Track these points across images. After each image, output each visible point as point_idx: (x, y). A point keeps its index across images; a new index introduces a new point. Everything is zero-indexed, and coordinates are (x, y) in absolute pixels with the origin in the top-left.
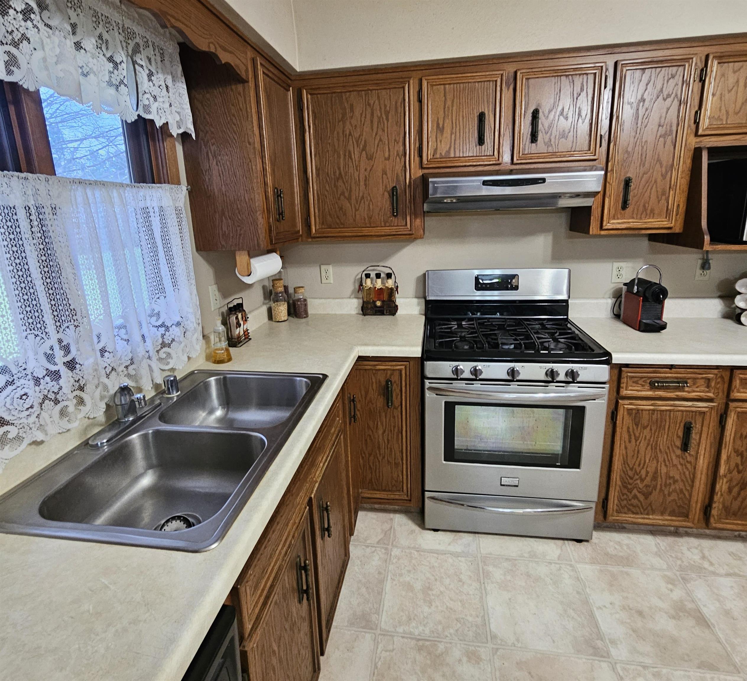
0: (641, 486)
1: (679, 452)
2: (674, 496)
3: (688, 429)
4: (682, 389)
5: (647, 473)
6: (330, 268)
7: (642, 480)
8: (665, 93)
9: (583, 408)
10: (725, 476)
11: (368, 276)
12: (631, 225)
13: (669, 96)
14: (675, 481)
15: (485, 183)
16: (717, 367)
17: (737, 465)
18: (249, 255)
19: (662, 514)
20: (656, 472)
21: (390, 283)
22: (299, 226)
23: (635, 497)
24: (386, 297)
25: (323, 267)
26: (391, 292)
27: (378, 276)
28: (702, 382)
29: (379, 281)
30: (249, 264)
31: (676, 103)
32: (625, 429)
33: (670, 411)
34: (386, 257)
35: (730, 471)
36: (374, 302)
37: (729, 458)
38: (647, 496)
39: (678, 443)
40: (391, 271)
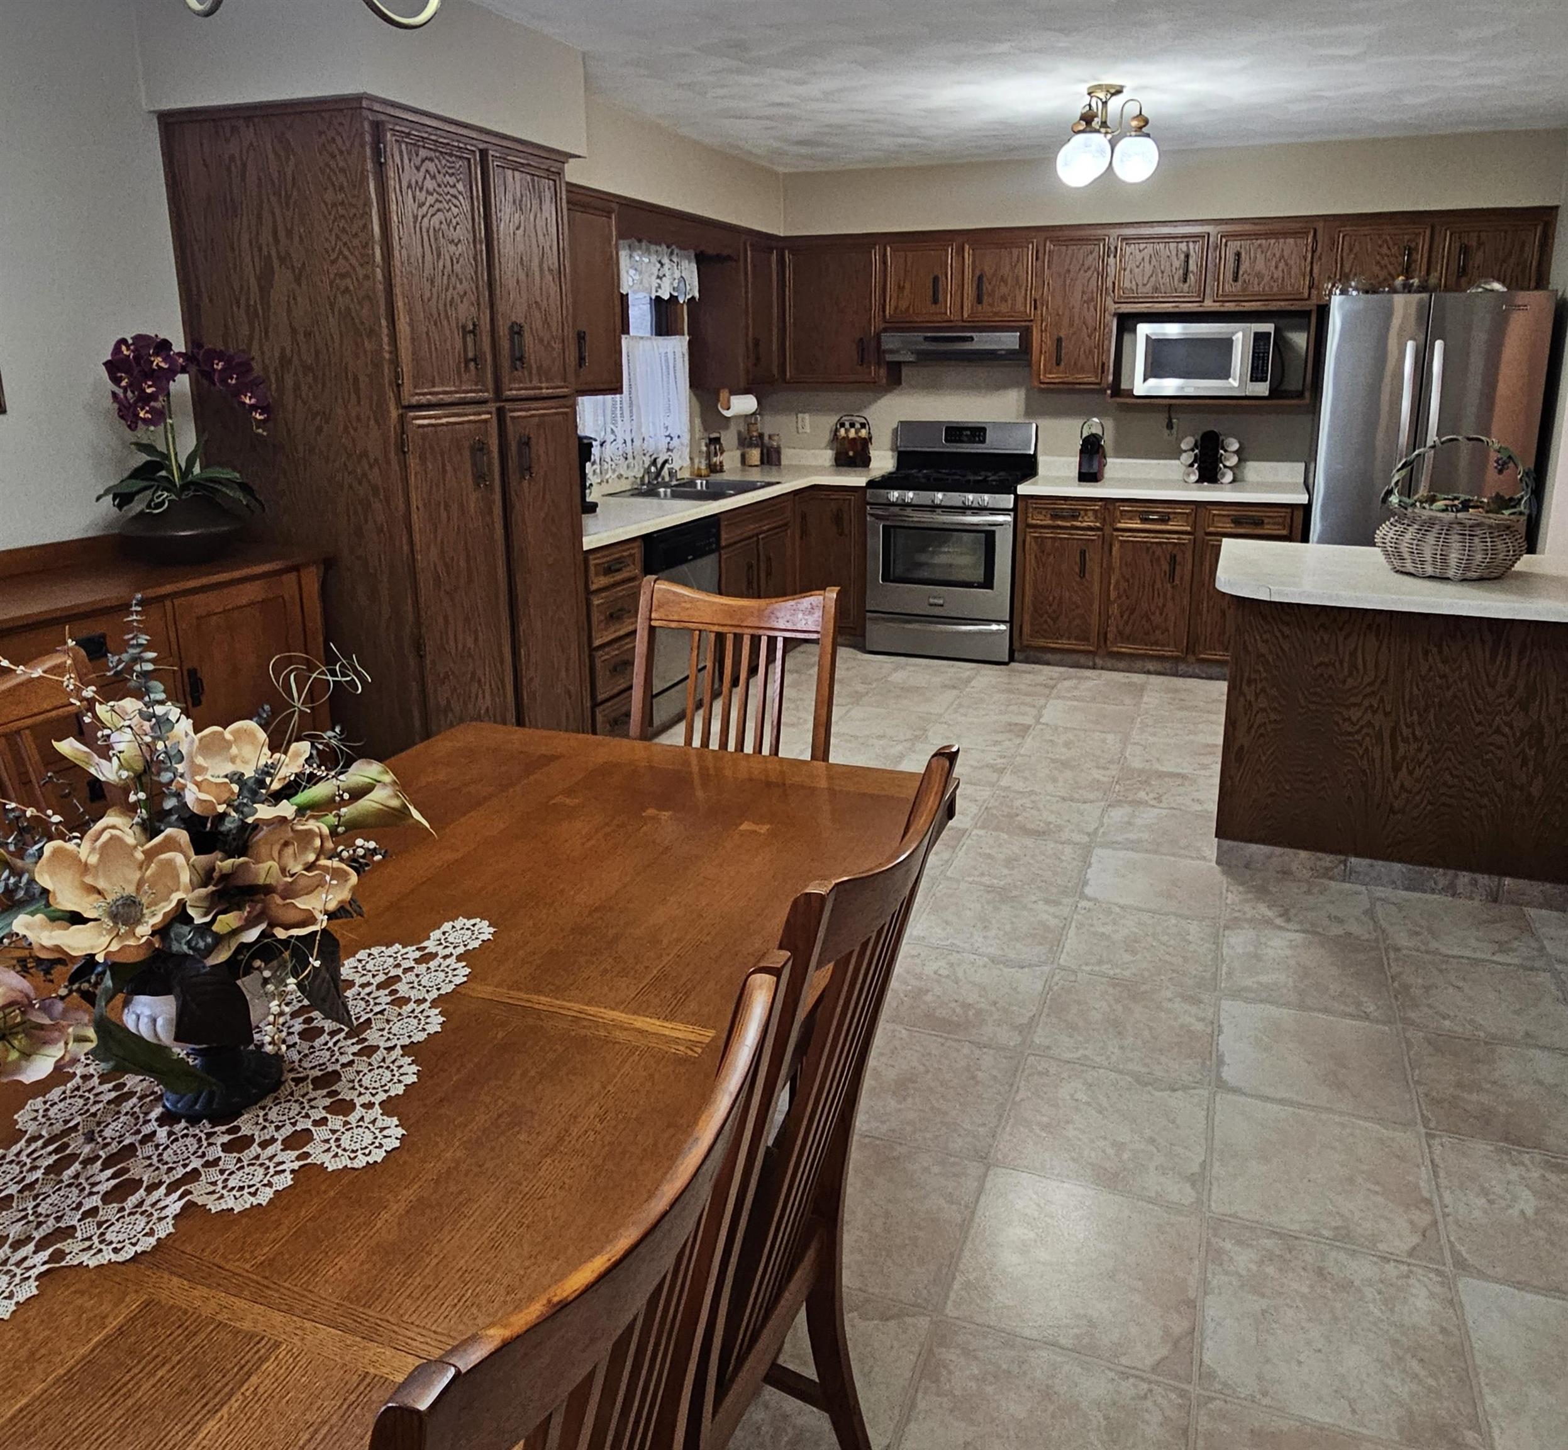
0: (1050, 611)
1: (1078, 579)
2: (1077, 622)
3: (1083, 553)
4: (1074, 517)
5: (1054, 598)
6: (807, 416)
7: (1050, 605)
8: (1086, 267)
9: (994, 532)
10: (1115, 601)
11: (842, 425)
12: (1065, 380)
13: (1089, 268)
14: (1078, 607)
15: (926, 339)
16: (1101, 499)
17: (1125, 591)
18: (730, 392)
19: (1069, 639)
20: (1061, 598)
21: (863, 433)
22: (776, 372)
23: (1046, 622)
24: (859, 448)
25: (800, 415)
26: (866, 442)
27: (852, 425)
28: (1090, 514)
29: (853, 430)
30: (729, 401)
31: (1095, 274)
32: (1033, 556)
33: (1068, 539)
34: (863, 408)
35: (1119, 597)
36: (847, 453)
37: (1117, 582)
38: (1055, 620)
39: (1077, 570)
40: (864, 421)
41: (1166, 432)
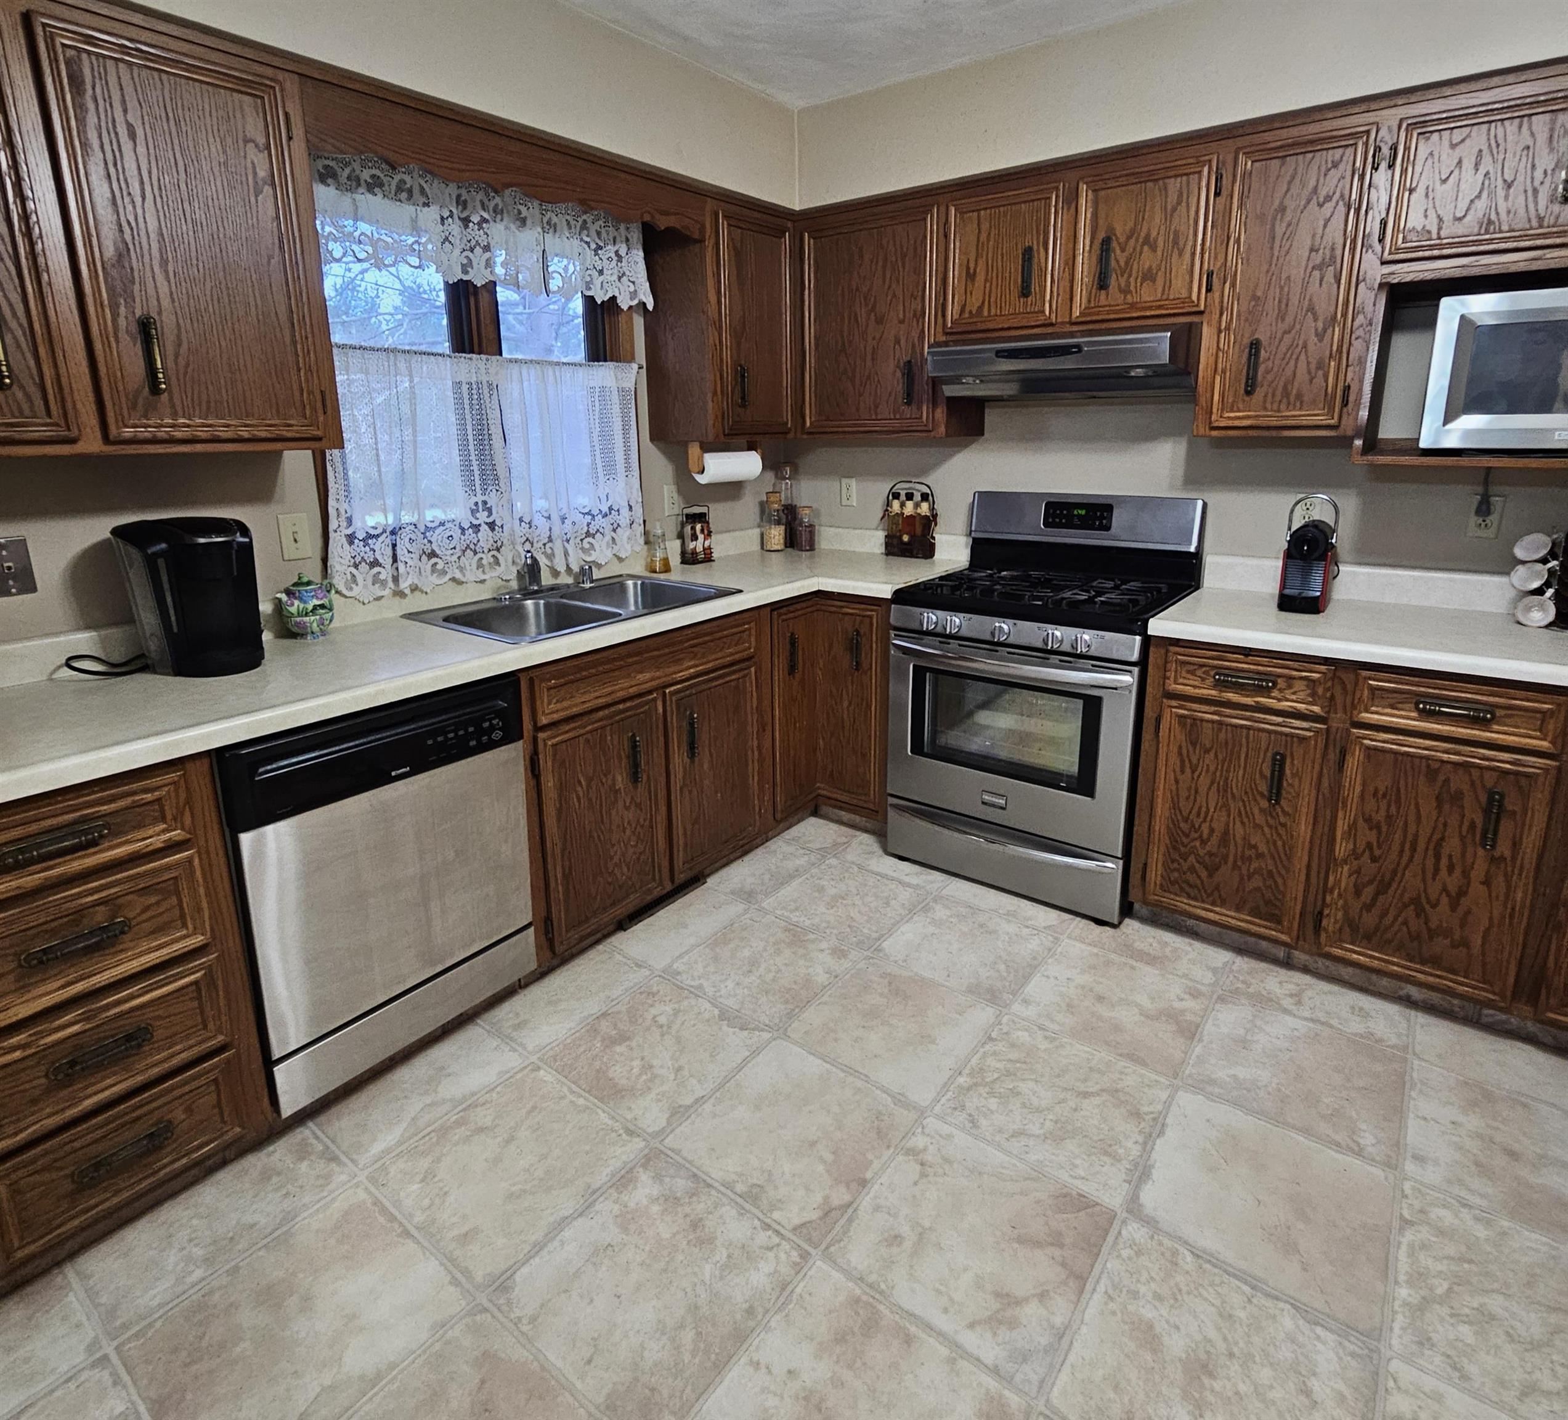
0: (1202, 852)
1: (1264, 804)
2: (1257, 882)
3: (1279, 763)
4: (1265, 691)
5: (1212, 831)
6: (853, 483)
7: (1204, 842)
8: (1323, 193)
9: (1099, 700)
10: (1345, 862)
11: (896, 496)
12: (1260, 422)
13: (1328, 198)
14: (1260, 856)
15: (1000, 353)
16: (1326, 661)
17: (1369, 846)
18: (701, 448)
19: (1238, 909)
20: (1226, 833)
21: (924, 509)
22: (788, 418)
23: (1192, 869)
24: (919, 531)
25: (844, 481)
26: (929, 522)
27: (910, 496)
28: (1299, 685)
29: (910, 505)
30: (701, 459)
31: (1342, 208)
32: (1174, 749)
33: (1248, 728)
34: (925, 471)
35: (1355, 854)
36: (900, 537)
37: (1353, 827)
38: (1212, 870)
39: (1263, 787)
40: (926, 490)
41: (1474, 520)
